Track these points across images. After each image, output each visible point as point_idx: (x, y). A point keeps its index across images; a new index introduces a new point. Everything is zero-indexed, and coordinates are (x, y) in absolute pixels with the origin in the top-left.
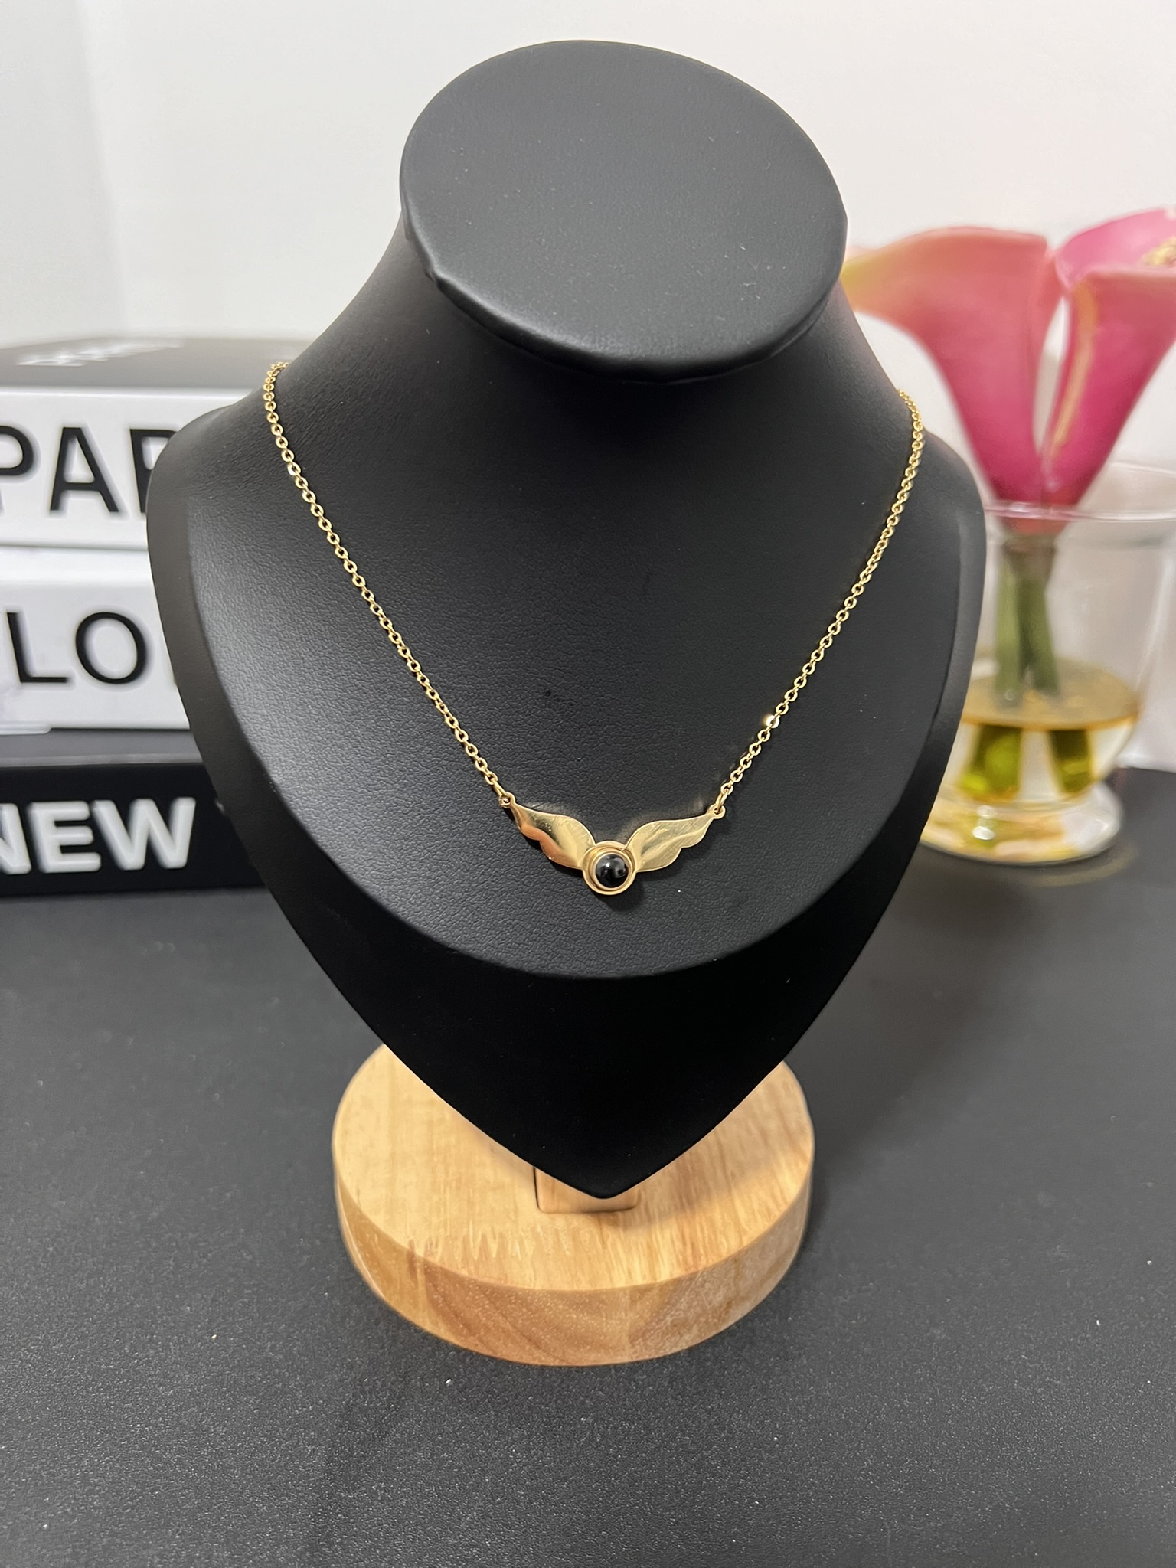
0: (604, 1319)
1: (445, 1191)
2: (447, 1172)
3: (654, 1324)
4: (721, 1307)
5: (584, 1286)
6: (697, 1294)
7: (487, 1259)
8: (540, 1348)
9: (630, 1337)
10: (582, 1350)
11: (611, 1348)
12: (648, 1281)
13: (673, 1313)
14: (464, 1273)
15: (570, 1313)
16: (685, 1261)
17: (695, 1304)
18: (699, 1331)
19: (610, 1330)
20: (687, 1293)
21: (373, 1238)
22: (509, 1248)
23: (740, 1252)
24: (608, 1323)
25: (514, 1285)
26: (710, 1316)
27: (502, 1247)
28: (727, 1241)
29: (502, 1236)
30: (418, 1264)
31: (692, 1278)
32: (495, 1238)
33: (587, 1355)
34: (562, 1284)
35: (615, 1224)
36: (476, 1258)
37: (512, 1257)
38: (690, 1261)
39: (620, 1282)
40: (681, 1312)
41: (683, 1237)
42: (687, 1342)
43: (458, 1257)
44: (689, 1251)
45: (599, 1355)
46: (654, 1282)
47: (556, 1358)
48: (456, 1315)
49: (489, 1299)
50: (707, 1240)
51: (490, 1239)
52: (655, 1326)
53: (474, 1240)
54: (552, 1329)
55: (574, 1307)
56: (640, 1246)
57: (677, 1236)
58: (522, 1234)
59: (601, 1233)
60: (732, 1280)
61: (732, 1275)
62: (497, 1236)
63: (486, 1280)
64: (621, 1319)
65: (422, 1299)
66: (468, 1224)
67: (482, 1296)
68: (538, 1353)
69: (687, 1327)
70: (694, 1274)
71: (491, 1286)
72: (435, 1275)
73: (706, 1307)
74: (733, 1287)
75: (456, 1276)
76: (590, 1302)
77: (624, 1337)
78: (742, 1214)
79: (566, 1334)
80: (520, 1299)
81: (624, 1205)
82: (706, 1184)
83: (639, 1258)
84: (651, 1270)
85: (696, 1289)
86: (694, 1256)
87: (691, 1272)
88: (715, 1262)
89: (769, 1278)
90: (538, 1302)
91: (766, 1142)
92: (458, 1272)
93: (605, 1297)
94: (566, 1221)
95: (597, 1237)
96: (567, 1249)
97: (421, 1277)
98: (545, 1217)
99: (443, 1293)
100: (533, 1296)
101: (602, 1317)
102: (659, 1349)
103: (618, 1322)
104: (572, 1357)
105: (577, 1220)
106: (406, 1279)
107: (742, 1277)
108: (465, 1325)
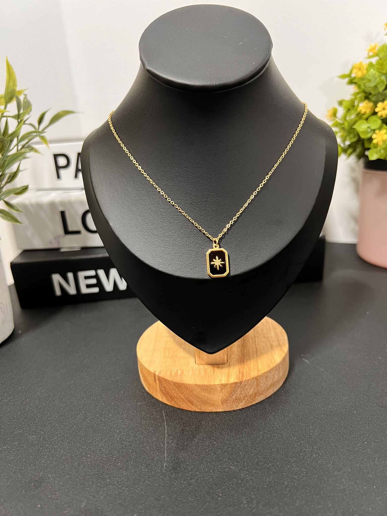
0: (213, 395)
1: (168, 358)
2: (169, 354)
3: (229, 398)
4: (252, 395)
5: (206, 383)
6: (243, 389)
7: (177, 375)
8: (193, 405)
9: (222, 402)
10: (206, 406)
11: (216, 406)
12: (227, 383)
13: (235, 395)
14: (169, 379)
15: (202, 393)
16: (239, 378)
17: (243, 393)
18: (246, 402)
19: (215, 399)
20: (240, 388)
21: (145, 372)
22: (184, 373)
23: (258, 376)
24: (214, 397)
25: (184, 383)
26: (249, 398)
27: (182, 373)
28: (254, 373)
29: (183, 370)
30: (156, 378)
31: (241, 383)
32: (180, 370)
33: (208, 408)
34: (199, 382)
35: (219, 368)
36: (173, 375)
37: (185, 375)
38: (241, 378)
39: (217, 382)
40: (238, 395)
41: (240, 371)
42: (241, 406)
43: (168, 375)
44: (241, 375)
45: (212, 408)
46: (228, 383)
47: (198, 409)
48: (168, 394)
49: (177, 388)
50: (247, 372)
51: (179, 370)
52: (229, 399)
53: (174, 371)
54: (197, 398)
55: (203, 390)
56: (225, 374)
57: (238, 371)
58: (189, 369)
59: (214, 370)
60: (256, 386)
61: (256, 384)
62: (181, 370)
63: (175, 381)
64: (218, 395)
65: (158, 389)
66: (173, 367)
67: (175, 387)
68: (193, 407)
69: (241, 401)
70: (242, 381)
71: (177, 383)
72: (161, 380)
73: (247, 394)
74: (256, 389)
75: (167, 380)
76: (208, 389)
77: (220, 402)
78: (260, 366)
79: (201, 400)
80: (186, 387)
81: (222, 363)
82: (250, 358)
83: (225, 376)
84: (228, 380)
85: (243, 387)
86: (242, 377)
87: (240, 381)
88: (249, 379)
89: (270, 389)
90: (191, 388)
91: (272, 348)
92: (168, 379)
93: (212, 387)
94: (204, 366)
95: (212, 371)
96: (202, 374)
97: (157, 382)
98: (197, 365)
99: (164, 386)
100: (190, 386)
101: (212, 394)
102: (232, 407)
103: (217, 396)
104: (204, 409)
105: (206, 367)
106: (154, 384)
107: (259, 386)
108: (171, 397)
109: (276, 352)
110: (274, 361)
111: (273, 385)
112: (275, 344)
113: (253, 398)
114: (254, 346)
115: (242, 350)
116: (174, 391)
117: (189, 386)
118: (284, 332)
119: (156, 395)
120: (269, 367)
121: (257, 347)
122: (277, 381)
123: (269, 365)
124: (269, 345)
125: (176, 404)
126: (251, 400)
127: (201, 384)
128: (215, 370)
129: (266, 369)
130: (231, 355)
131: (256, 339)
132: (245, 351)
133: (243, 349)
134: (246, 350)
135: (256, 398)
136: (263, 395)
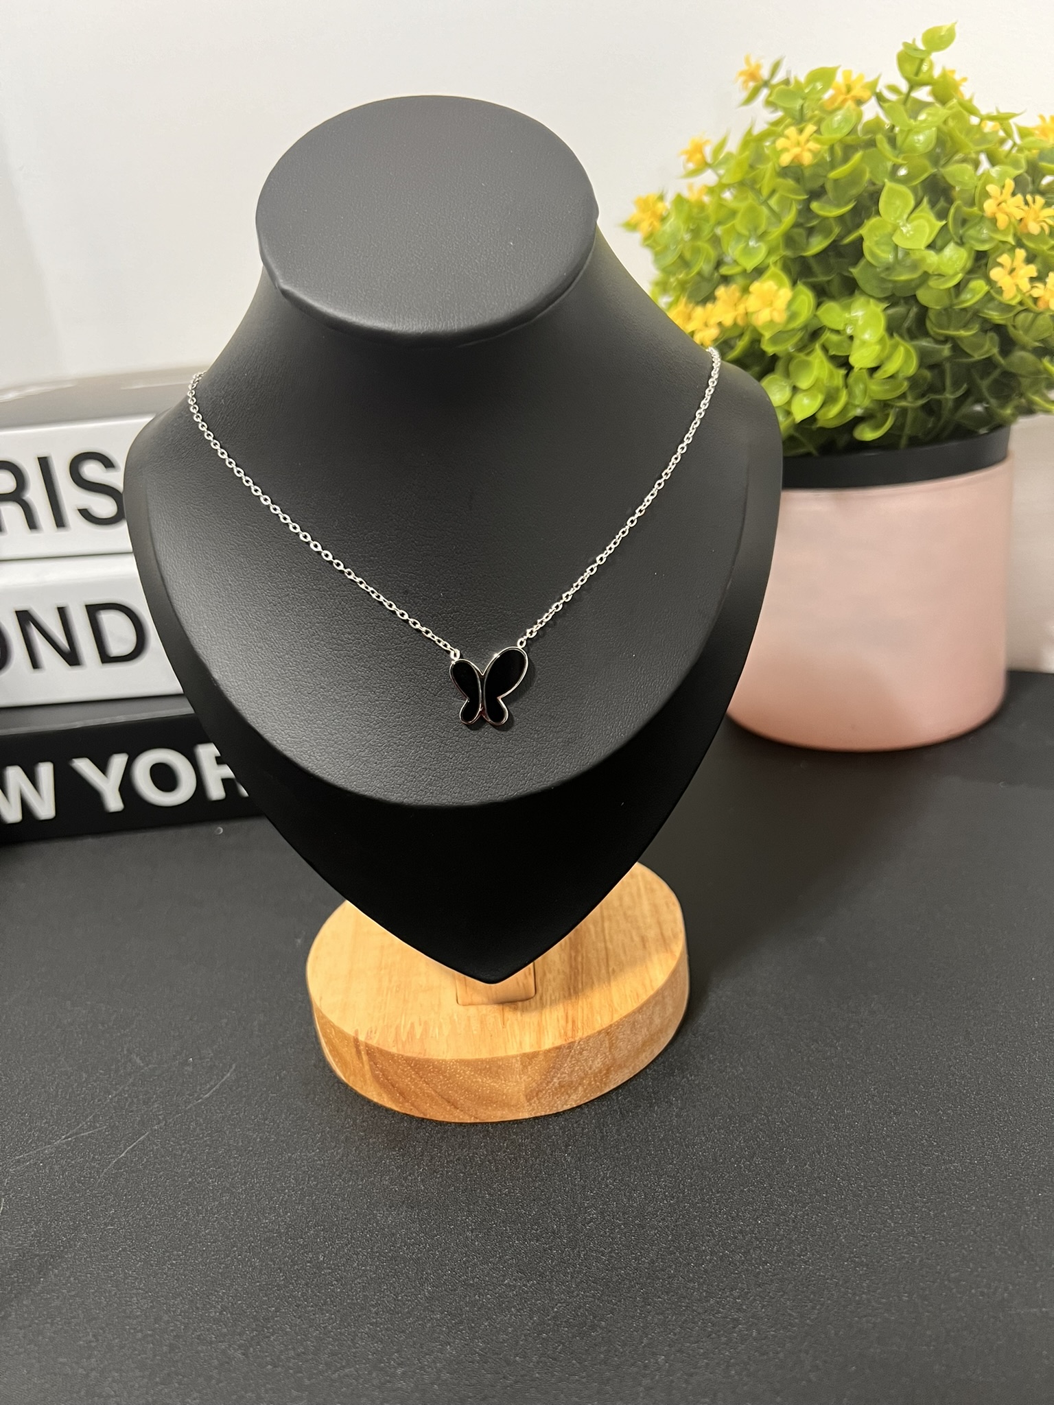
0: (503, 1082)
1: (387, 994)
2: (390, 981)
3: (545, 1085)
4: (600, 1071)
5: (484, 1054)
6: (578, 1060)
7: (412, 1039)
8: (458, 1108)
9: (526, 1096)
10: (490, 1108)
11: (513, 1106)
12: (536, 1049)
13: (559, 1075)
14: (394, 1050)
15: (476, 1078)
16: (566, 1034)
17: (576, 1069)
18: (585, 1091)
19: (510, 1091)
20: (569, 1059)
21: (331, 1033)
22: (431, 1031)
23: (611, 1026)
24: (508, 1086)
25: (430, 1057)
26: (592, 1079)
27: (425, 1031)
28: (601, 1018)
29: (426, 1023)
30: (362, 1048)
31: (570, 1046)
32: (420, 1025)
33: (494, 1112)
34: (468, 1054)
35: (516, 1009)
36: (404, 1040)
37: (432, 1037)
38: (570, 1033)
39: (513, 1050)
40: (566, 1075)
41: (567, 1017)
42: (576, 1101)
43: (390, 1040)
44: (570, 1026)
45: (503, 1112)
46: (539, 1050)
47: (471, 1116)
48: (393, 1086)
49: (414, 1070)
50: (585, 1018)
51: (416, 1025)
52: (545, 1087)
53: (404, 1027)
54: (465, 1091)
55: (479, 1072)
56: (532, 1025)
57: (562, 1016)
58: (442, 1020)
60: (608, 1049)
61: (607, 1046)
62: (422, 1025)
63: (409, 1055)
64: (517, 1082)
65: (368, 1075)
66: (402, 1016)
67: (409, 1068)
68: (457, 1112)
69: (574, 1088)
70: (572, 1042)
71: (414, 1059)
72: (374, 1054)
73: (587, 1072)
74: (610, 1056)
75: (388, 1053)
76: (490, 1068)
77: (522, 1096)
78: (616, 999)
79: (475, 1096)
80: (436, 1068)
81: (524, 997)
82: (592, 978)
83: (530, 1033)
84: (539, 1042)
85: (576, 1056)
86: (573, 1030)
87: (570, 1041)
88: (589, 1034)
89: (644, 1051)
90: (449, 1070)
91: (644, 946)
92: (390, 1050)
93: (501, 1063)
94: (478, 1010)
95: (500, 1020)
96: (475, 1030)
97: (365, 1058)
98: (461, 1008)
99: (382, 1068)
100: (445, 1065)
101: (501, 1080)
102: (552, 1107)
103: (515, 1084)
104: (483, 1115)
105: (486, 1009)
106: (356, 1062)
107: (616, 1047)
108: (400, 1093)
109: (655, 958)
110: (651, 981)
111: (651, 1040)
112: (652, 934)
113: (602, 1080)
114: (601, 945)
115: (573, 957)
116: (409, 1079)
117: (442, 1064)
118: (673, 898)
119: (364, 1088)
120: (638, 999)
121: (610, 946)
122: (661, 1031)
123: (637, 994)
124: (637, 939)
125: (415, 1107)
126: (598, 1083)
127: (474, 1058)
128: (505, 1017)
129: (632, 1006)
130: (544, 974)
131: (606, 924)
132: (580, 959)
133: (573, 954)
134: (583, 958)
135: (609, 1077)
136: (628, 1068)
